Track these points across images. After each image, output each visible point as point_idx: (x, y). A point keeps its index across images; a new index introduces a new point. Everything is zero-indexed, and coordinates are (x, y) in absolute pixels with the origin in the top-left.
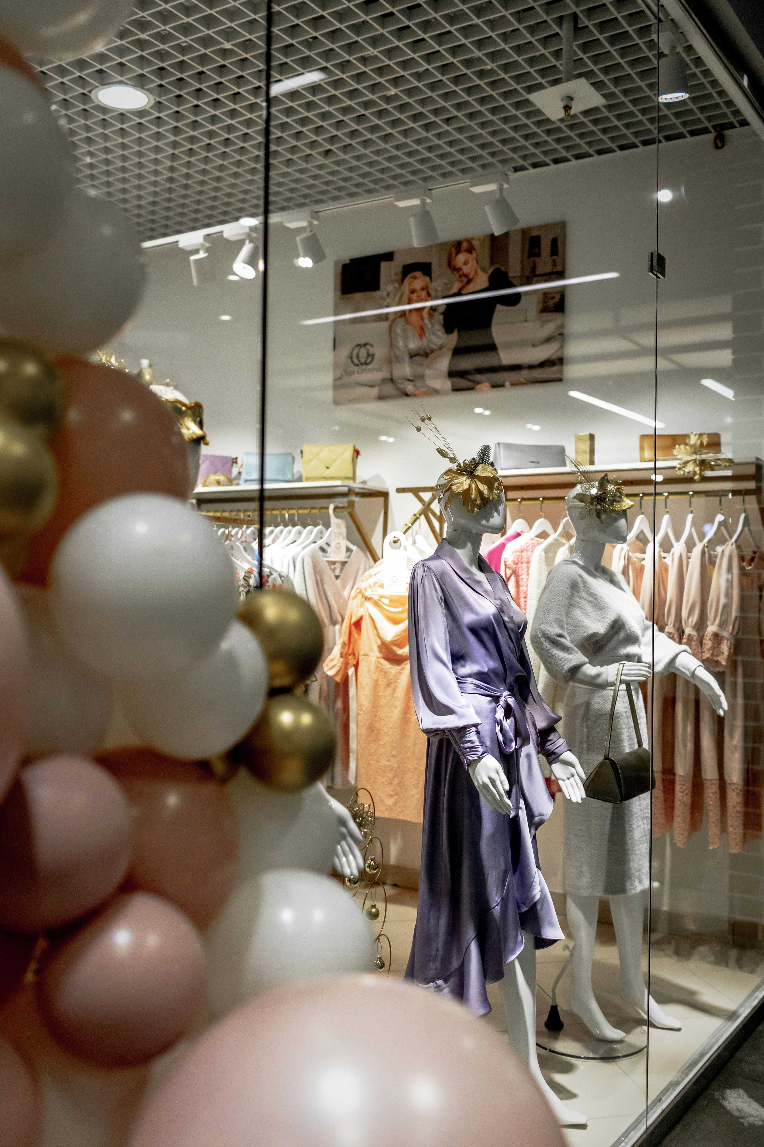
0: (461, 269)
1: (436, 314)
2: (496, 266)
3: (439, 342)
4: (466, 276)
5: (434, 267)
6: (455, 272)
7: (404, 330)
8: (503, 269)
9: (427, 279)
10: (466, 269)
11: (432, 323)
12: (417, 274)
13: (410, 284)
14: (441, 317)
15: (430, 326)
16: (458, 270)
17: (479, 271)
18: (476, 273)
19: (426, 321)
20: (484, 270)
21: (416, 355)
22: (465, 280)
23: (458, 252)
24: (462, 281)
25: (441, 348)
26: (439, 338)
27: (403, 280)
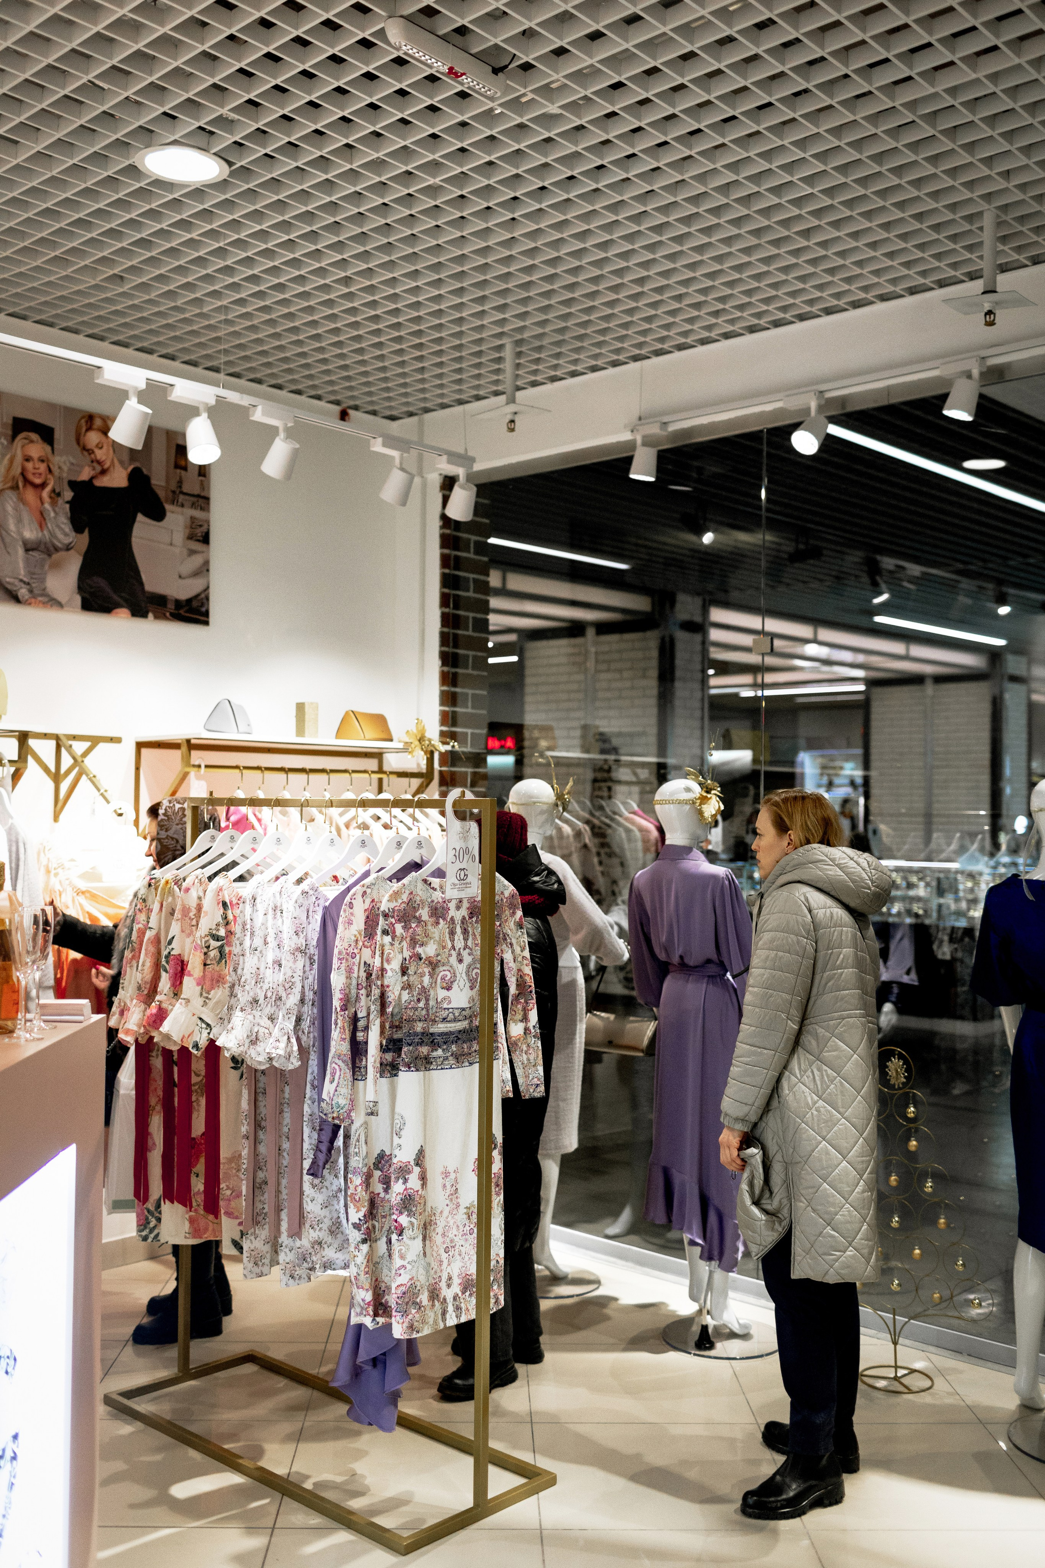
0: (93, 452)
1: (60, 501)
2: (137, 464)
3: (67, 541)
4: (99, 462)
5: (58, 435)
6: (86, 453)
7: (16, 509)
8: (145, 471)
9: (48, 448)
10: (100, 454)
11: (55, 511)
12: (34, 436)
13: (23, 446)
14: (68, 506)
15: (52, 514)
16: (90, 452)
17: (116, 461)
18: (112, 462)
19: (47, 506)
20: (121, 463)
21: (33, 550)
22: (99, 468)
23: (89, 429)
24: (94, 469)
25: (68, 548)
26: (66, 535)
27: (14, 437)
